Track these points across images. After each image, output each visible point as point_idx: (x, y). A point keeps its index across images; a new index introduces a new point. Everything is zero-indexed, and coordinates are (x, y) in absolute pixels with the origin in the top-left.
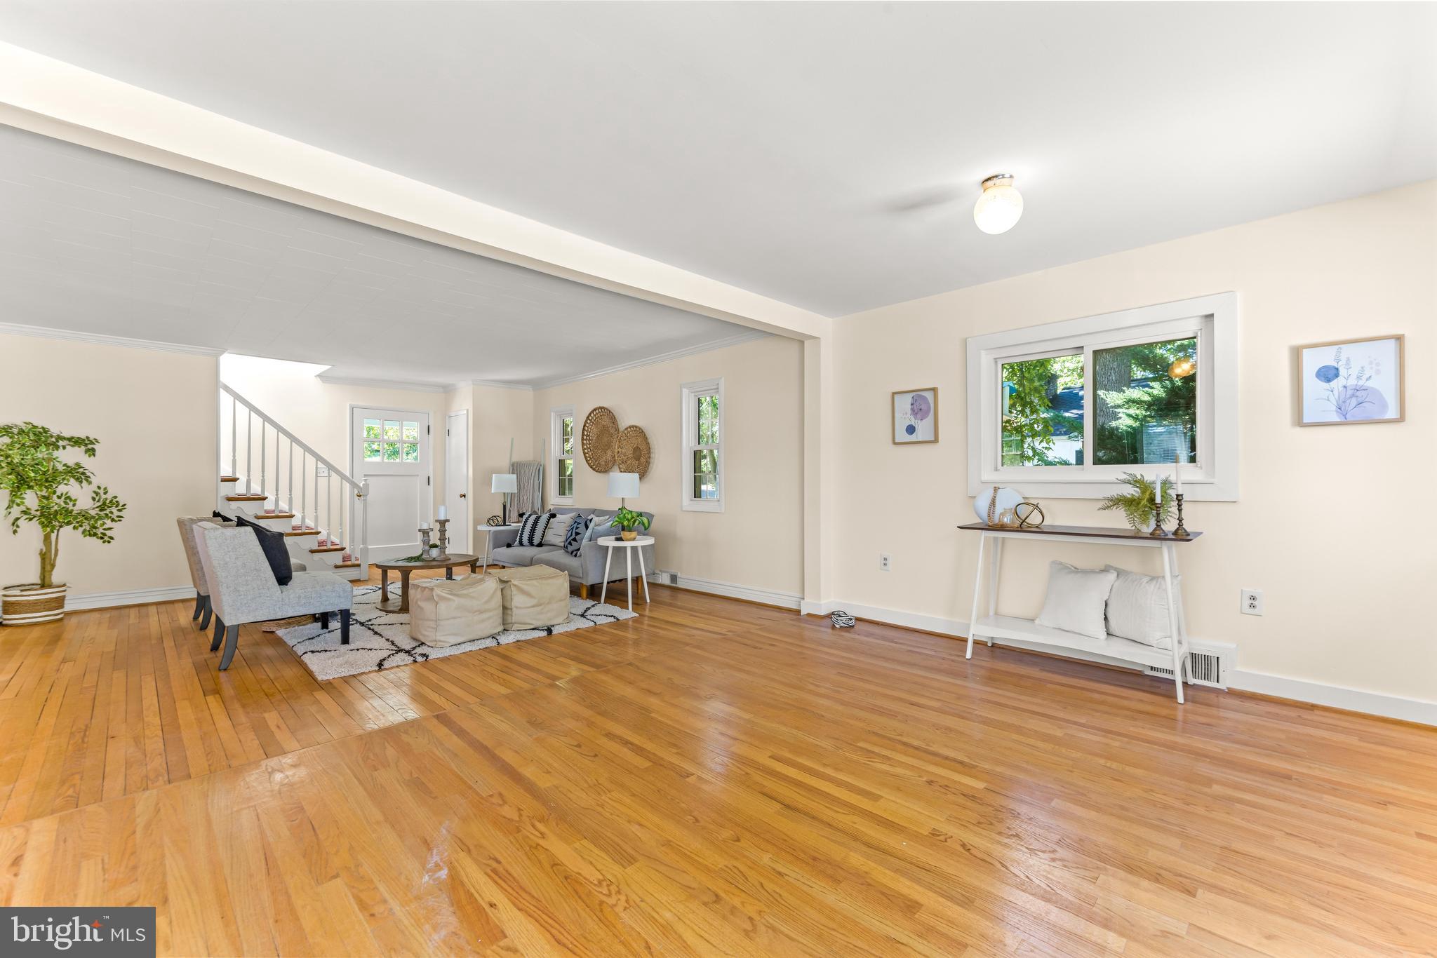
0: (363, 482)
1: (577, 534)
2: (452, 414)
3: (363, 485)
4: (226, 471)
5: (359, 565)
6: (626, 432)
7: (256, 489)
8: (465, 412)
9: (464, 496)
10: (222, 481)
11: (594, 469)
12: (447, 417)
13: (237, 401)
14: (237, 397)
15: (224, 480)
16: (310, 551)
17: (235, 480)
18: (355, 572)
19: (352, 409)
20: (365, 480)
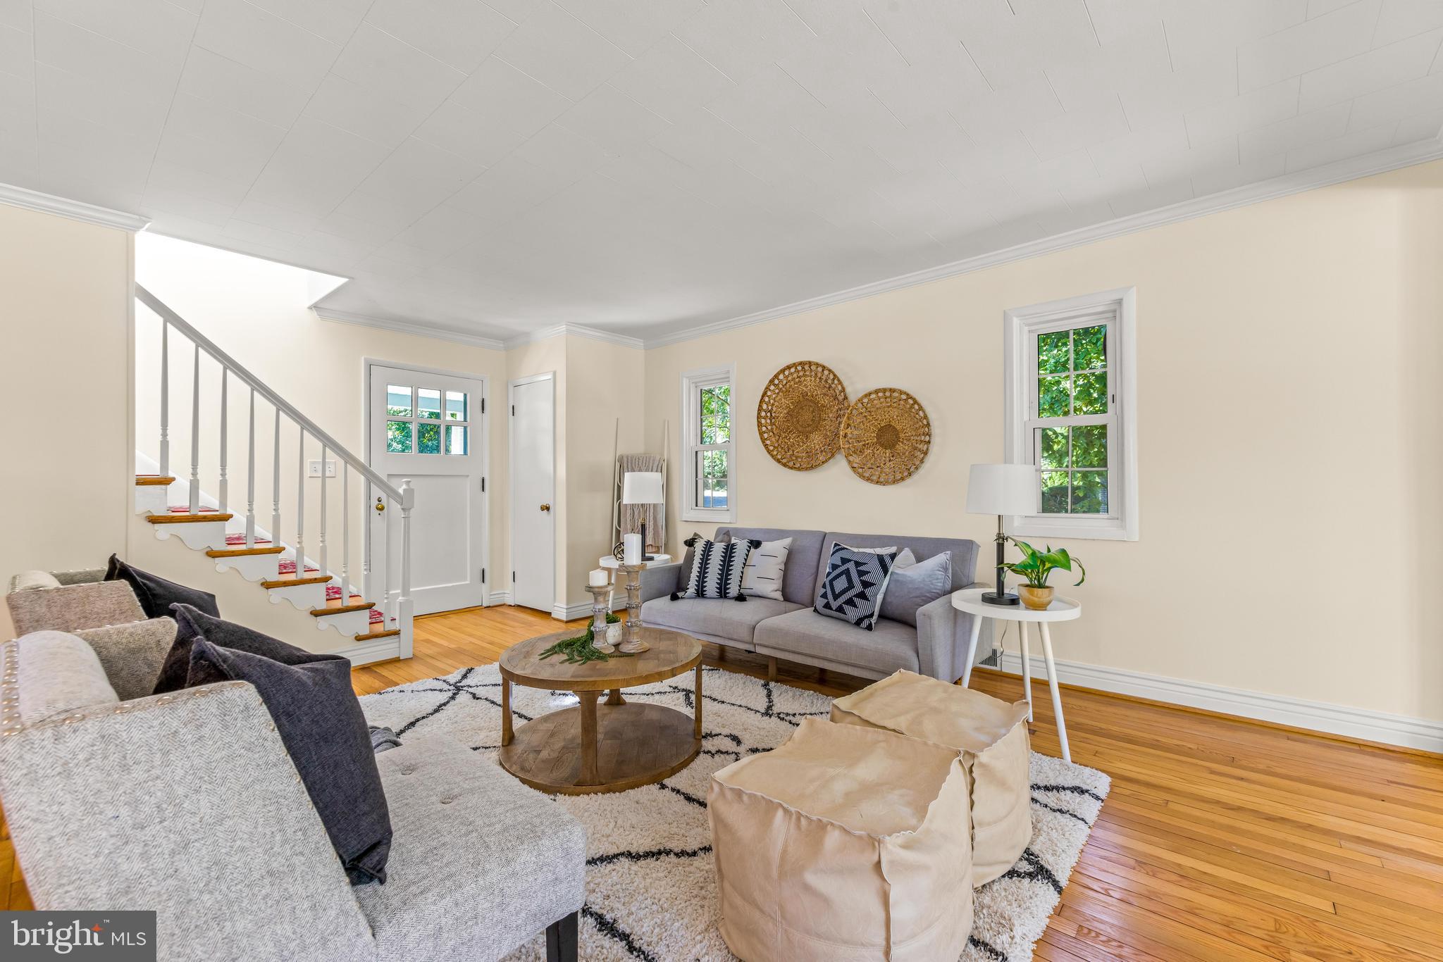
0: (404, 487)
1: (866, 584)
2: (522, 381)
3: (404, 490)
4: (147, 463)
5: (397, 633)
6: (866, 400)
7: (209, 499)
8: (550, 376)
9: (548, 509)
10: (138, 483)
11: (785, 465)
12: (511, 388)
13: (169, 326)
14: (169, 317)
15: (142, 482)
16: (311, 613)
17: (165, 481)
18: (391, 646)
19: (369, 367)
20: (408, 483)
